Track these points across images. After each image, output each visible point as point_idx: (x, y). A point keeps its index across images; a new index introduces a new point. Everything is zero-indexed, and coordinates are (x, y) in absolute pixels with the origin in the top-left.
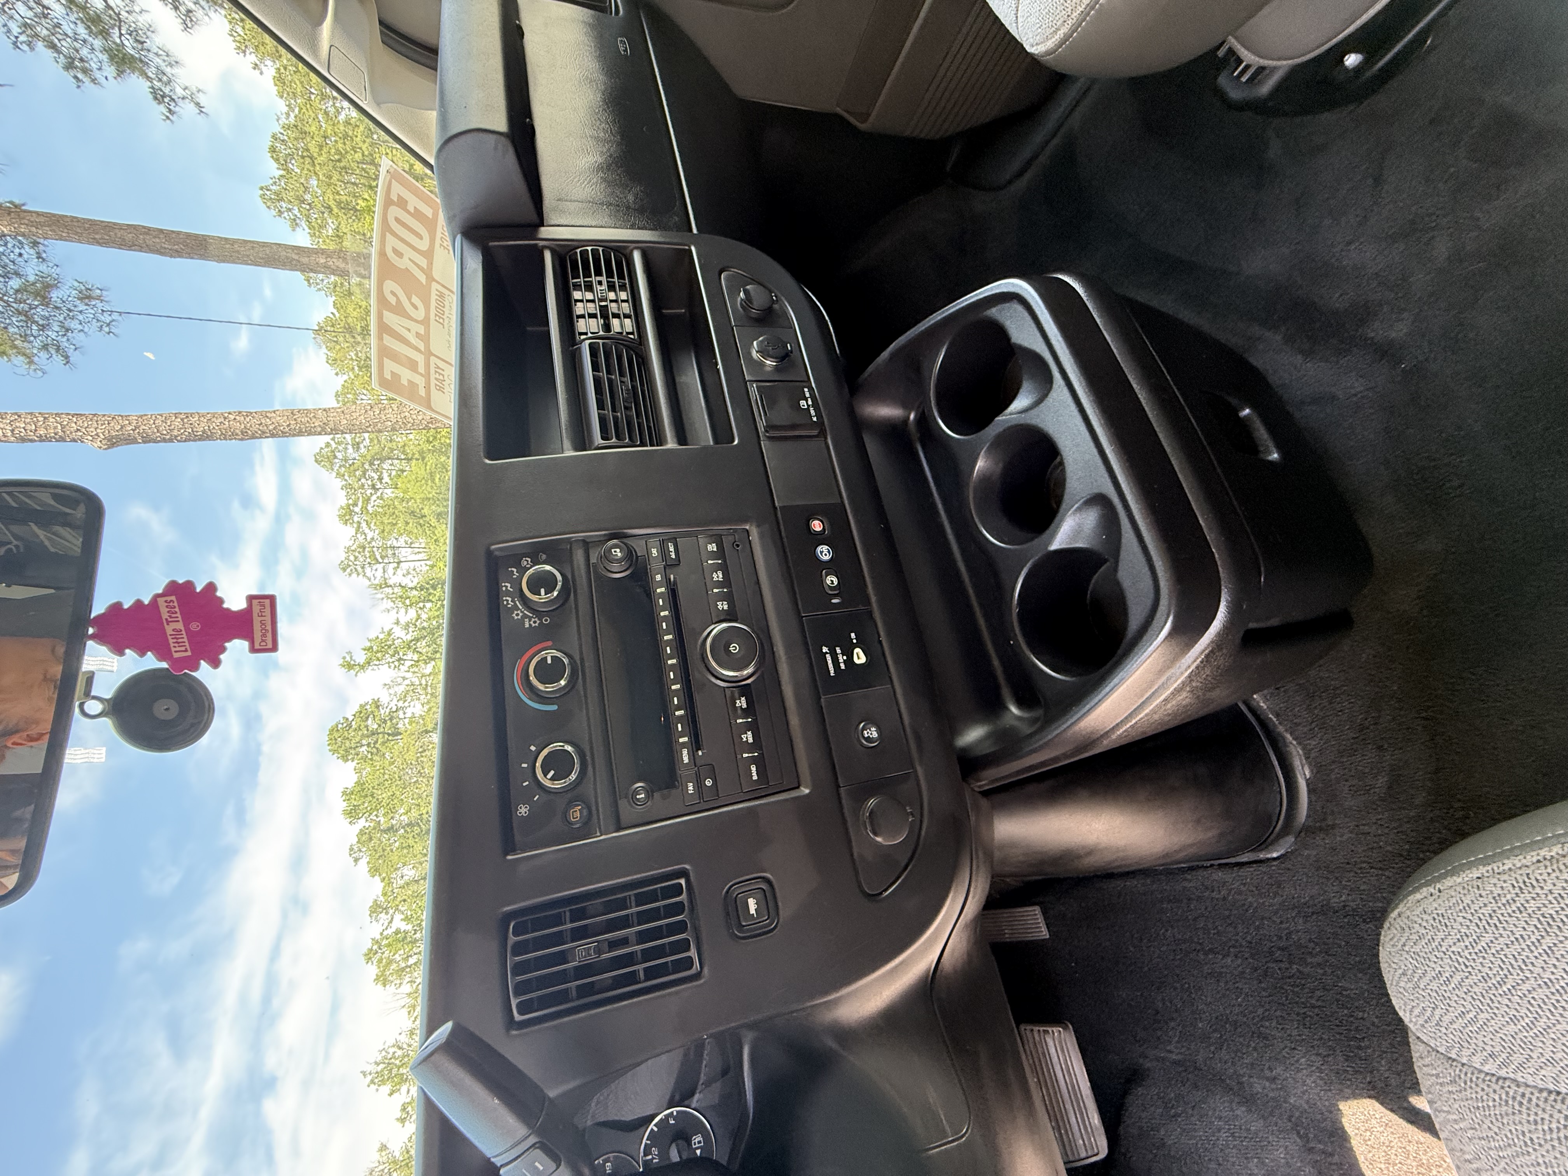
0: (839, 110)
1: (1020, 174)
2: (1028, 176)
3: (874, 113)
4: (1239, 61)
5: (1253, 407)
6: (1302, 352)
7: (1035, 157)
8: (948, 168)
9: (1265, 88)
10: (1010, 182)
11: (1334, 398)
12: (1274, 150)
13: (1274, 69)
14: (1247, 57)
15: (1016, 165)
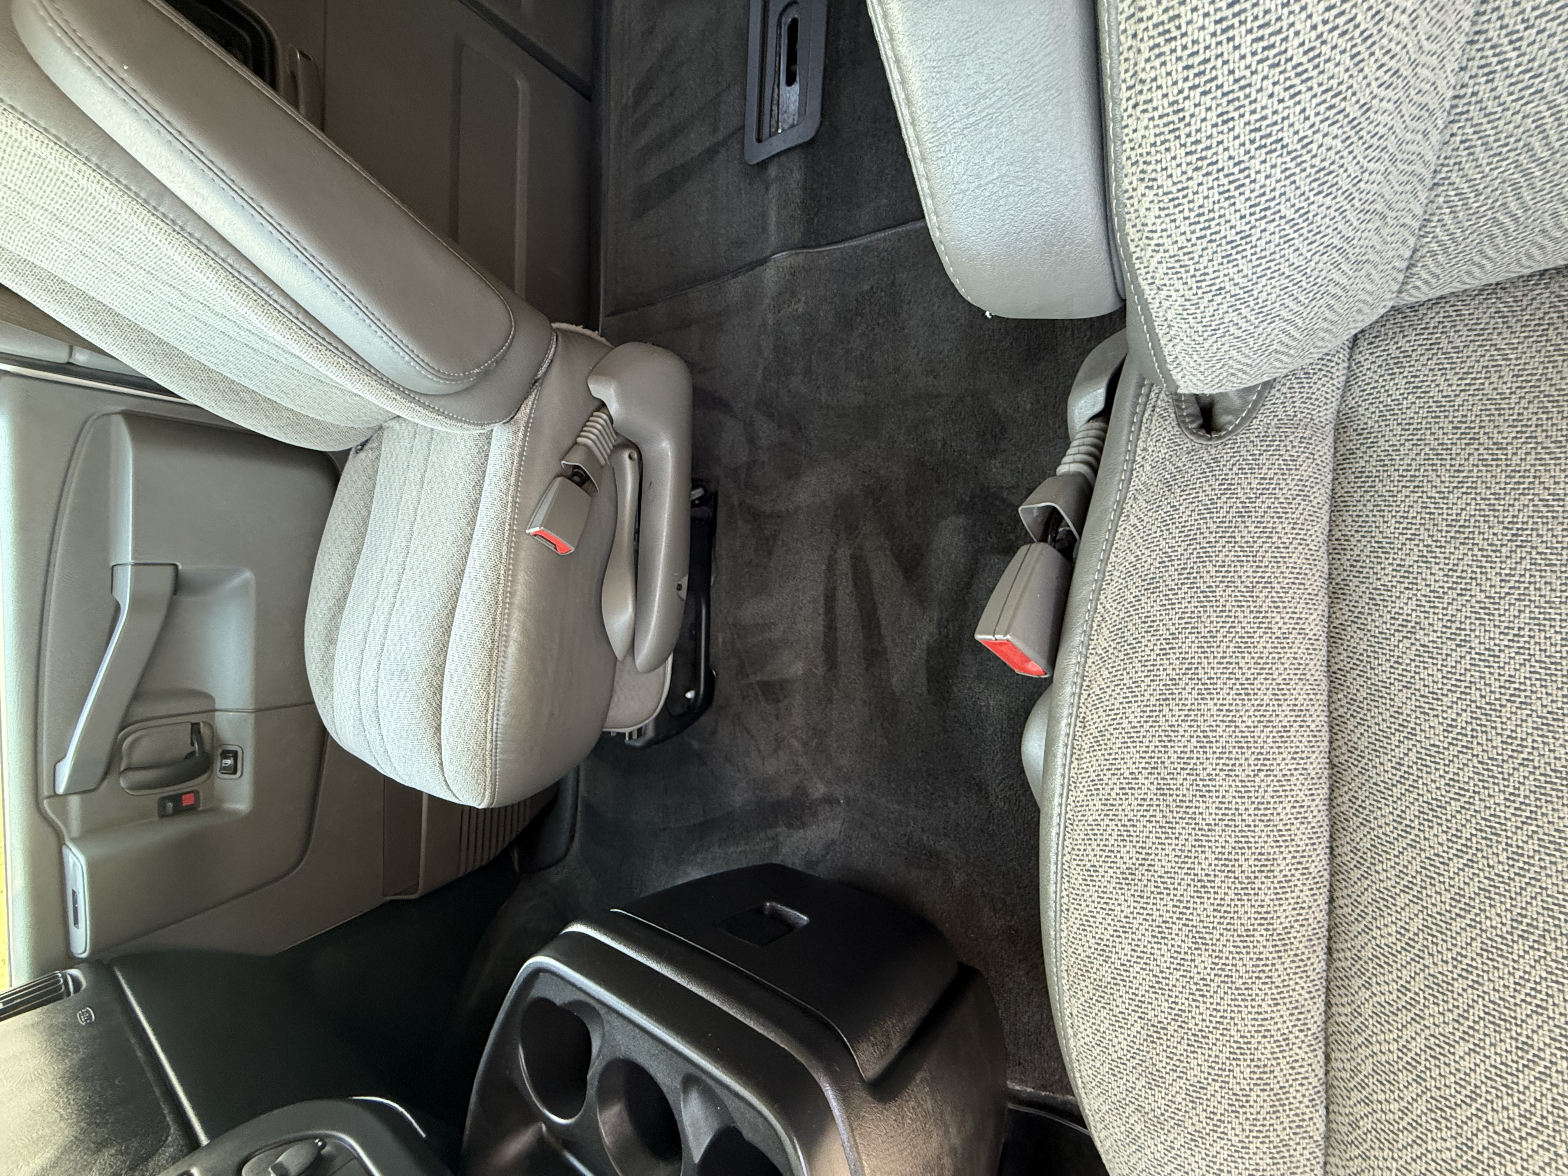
0: (388, 898)
1: (572, 838)
2: (577, 835)
3: (421, 882)
4: (624, 734)
5: (769, 900)
6: (799, 828)
7: (573, 825)
8: (517, 868)
9: (650, 733)
10: (568, 849)
11: (833, 841)
12: (695, 744)
13: (646, 725)
14: (627, 731)
15: (564, 838)
